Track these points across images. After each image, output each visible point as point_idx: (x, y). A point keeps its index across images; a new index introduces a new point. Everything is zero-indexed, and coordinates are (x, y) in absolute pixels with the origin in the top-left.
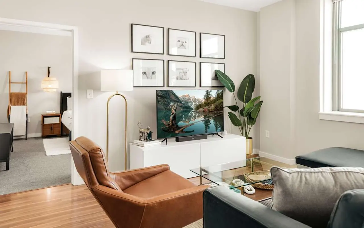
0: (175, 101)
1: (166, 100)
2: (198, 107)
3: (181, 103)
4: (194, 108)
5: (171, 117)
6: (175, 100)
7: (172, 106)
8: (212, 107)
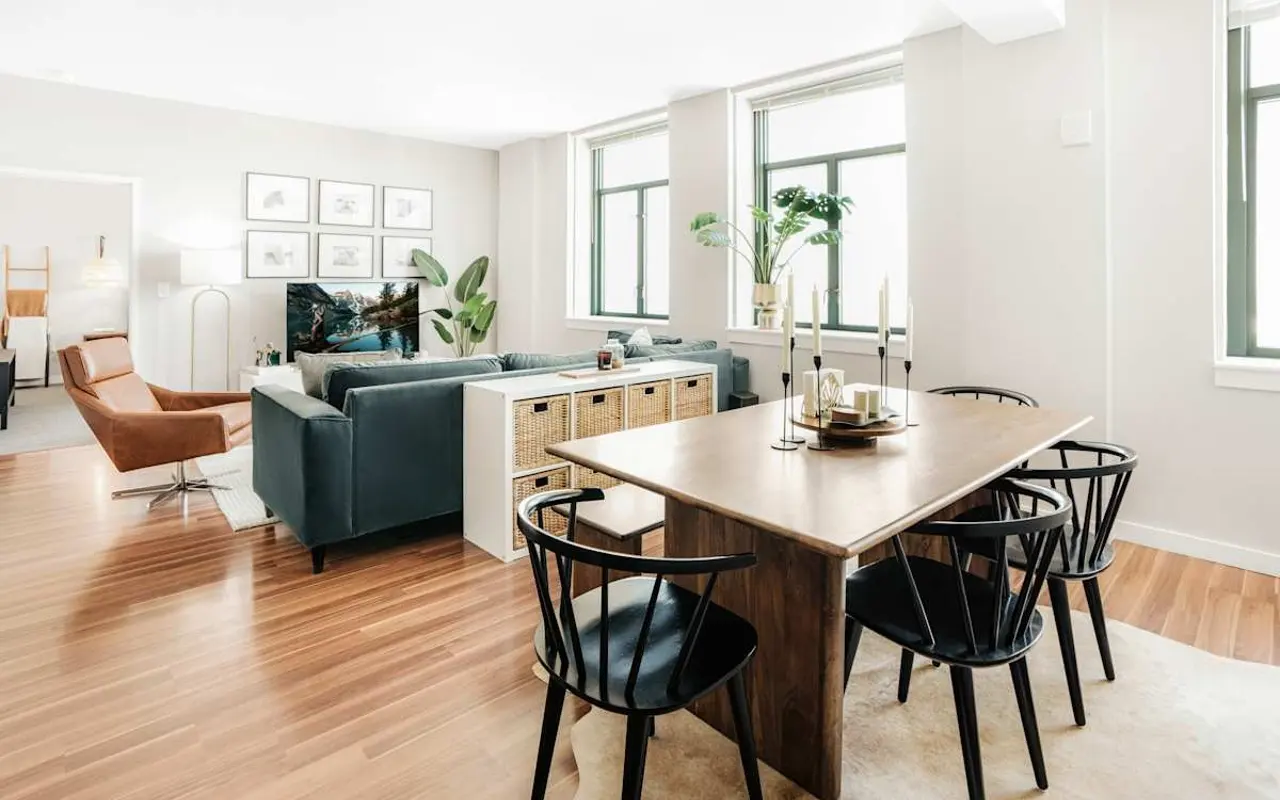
0: (320, 302)
1: (304, 299)
2: (367, 312)
3: (334, 304)
4: (358, 313)
5: (314, 328)
6: (322, 299)
7: (316, 309)
8: (397, 311)
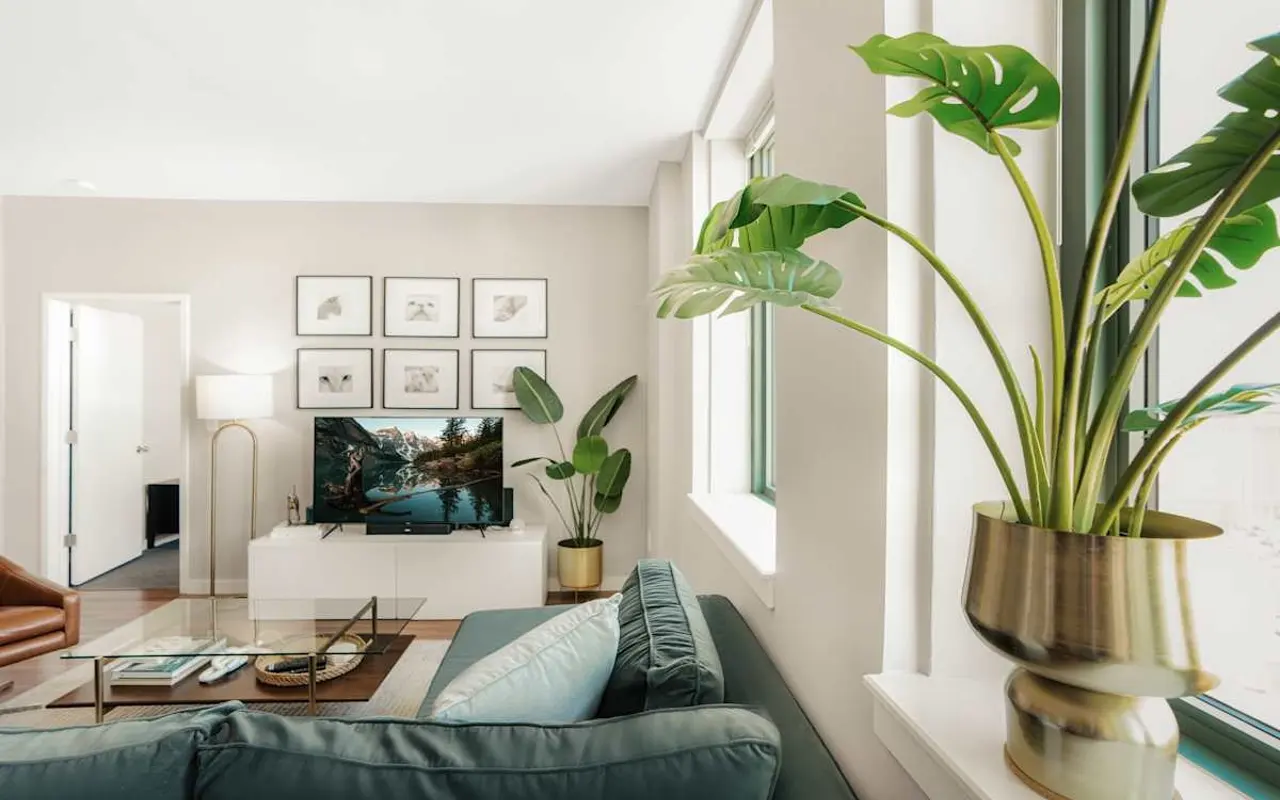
0: (358, 442)
1: (336, 439)
2: (422, 459)
3: (376, 446)
4: (410, 460)
5: (349, 478)
6: (361, 439)
7: (352, 452)
8: (467, 459)
